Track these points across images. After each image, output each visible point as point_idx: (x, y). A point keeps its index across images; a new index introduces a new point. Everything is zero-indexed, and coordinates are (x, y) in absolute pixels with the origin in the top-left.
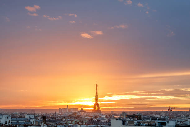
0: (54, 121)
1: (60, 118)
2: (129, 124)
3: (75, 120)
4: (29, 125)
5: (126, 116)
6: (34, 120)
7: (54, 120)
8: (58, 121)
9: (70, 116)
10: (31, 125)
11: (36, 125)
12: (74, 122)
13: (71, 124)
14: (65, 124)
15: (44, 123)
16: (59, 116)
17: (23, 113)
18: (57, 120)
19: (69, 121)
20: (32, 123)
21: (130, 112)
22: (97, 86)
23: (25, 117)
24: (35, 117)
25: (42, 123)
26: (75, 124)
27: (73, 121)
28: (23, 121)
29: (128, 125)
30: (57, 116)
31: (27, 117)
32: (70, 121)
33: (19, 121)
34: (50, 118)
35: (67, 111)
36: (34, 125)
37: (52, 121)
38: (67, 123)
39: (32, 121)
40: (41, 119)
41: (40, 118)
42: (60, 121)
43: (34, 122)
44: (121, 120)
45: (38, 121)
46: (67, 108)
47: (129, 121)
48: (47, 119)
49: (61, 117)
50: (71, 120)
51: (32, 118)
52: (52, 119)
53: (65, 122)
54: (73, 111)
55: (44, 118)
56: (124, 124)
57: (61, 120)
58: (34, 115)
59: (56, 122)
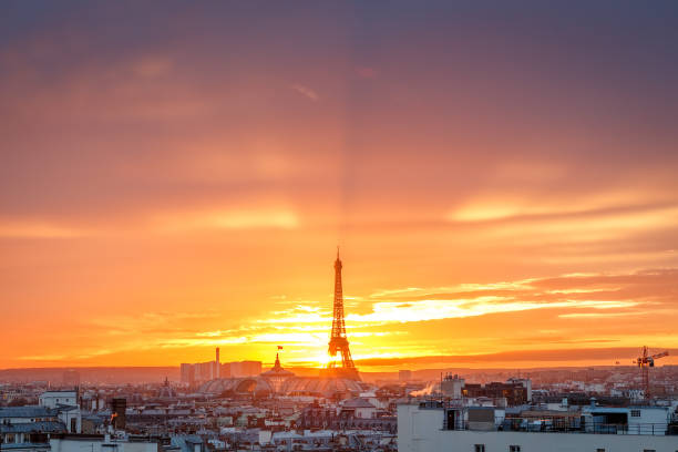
0: (159, 418)
1: (186, 405)
2: (471, 423)
3: (247, 410)
4: (53, 436)
5: (462, 389)
6: (77, 414)
7: (161, 412)
8: (176, 417)
9: (226, 394)
10: (63, 436)
11: (83, 437)
12: (243, 419)
13: (233, 430)
14: (207, 427)
15: (120, 428)
16: (182, 395)
17: (30, 387)
18: (171, 413)
19: (223, 415)
20: (69, 428)
21: (479, 373)
22: (338, 266)
23: (36, 403)
24: (80, 400)
25: (110, 427)
26: (250, 427)
27: (240, 414)
28: (29, 421)
29: (467, 429)
30: (174, 395)
31: (48, 401)
32: (229, 415)
33: (13, 421)
34: (143, 403)
35: (215, 373)
36: (74, 436)
37: (149, 416)
38: (215, 426)
39: (66, 418)
40: (104, 409)
41: (102, 403)
42: (186, 416)
43: (74, 422)
44: (439, 405)
45: (94, 417)
46: (215, 364)
47: (471, 410)
48: (129, 411)
49: (189, 400)
50: (231, 411)
51: (67, 408)
52: (153, 408)
53: (209, 420)
54: (240, 375)
55: (117, 404)
56: (451, 424)
57: (188, 412)
58: (74, 394)
59: (171, 421)
